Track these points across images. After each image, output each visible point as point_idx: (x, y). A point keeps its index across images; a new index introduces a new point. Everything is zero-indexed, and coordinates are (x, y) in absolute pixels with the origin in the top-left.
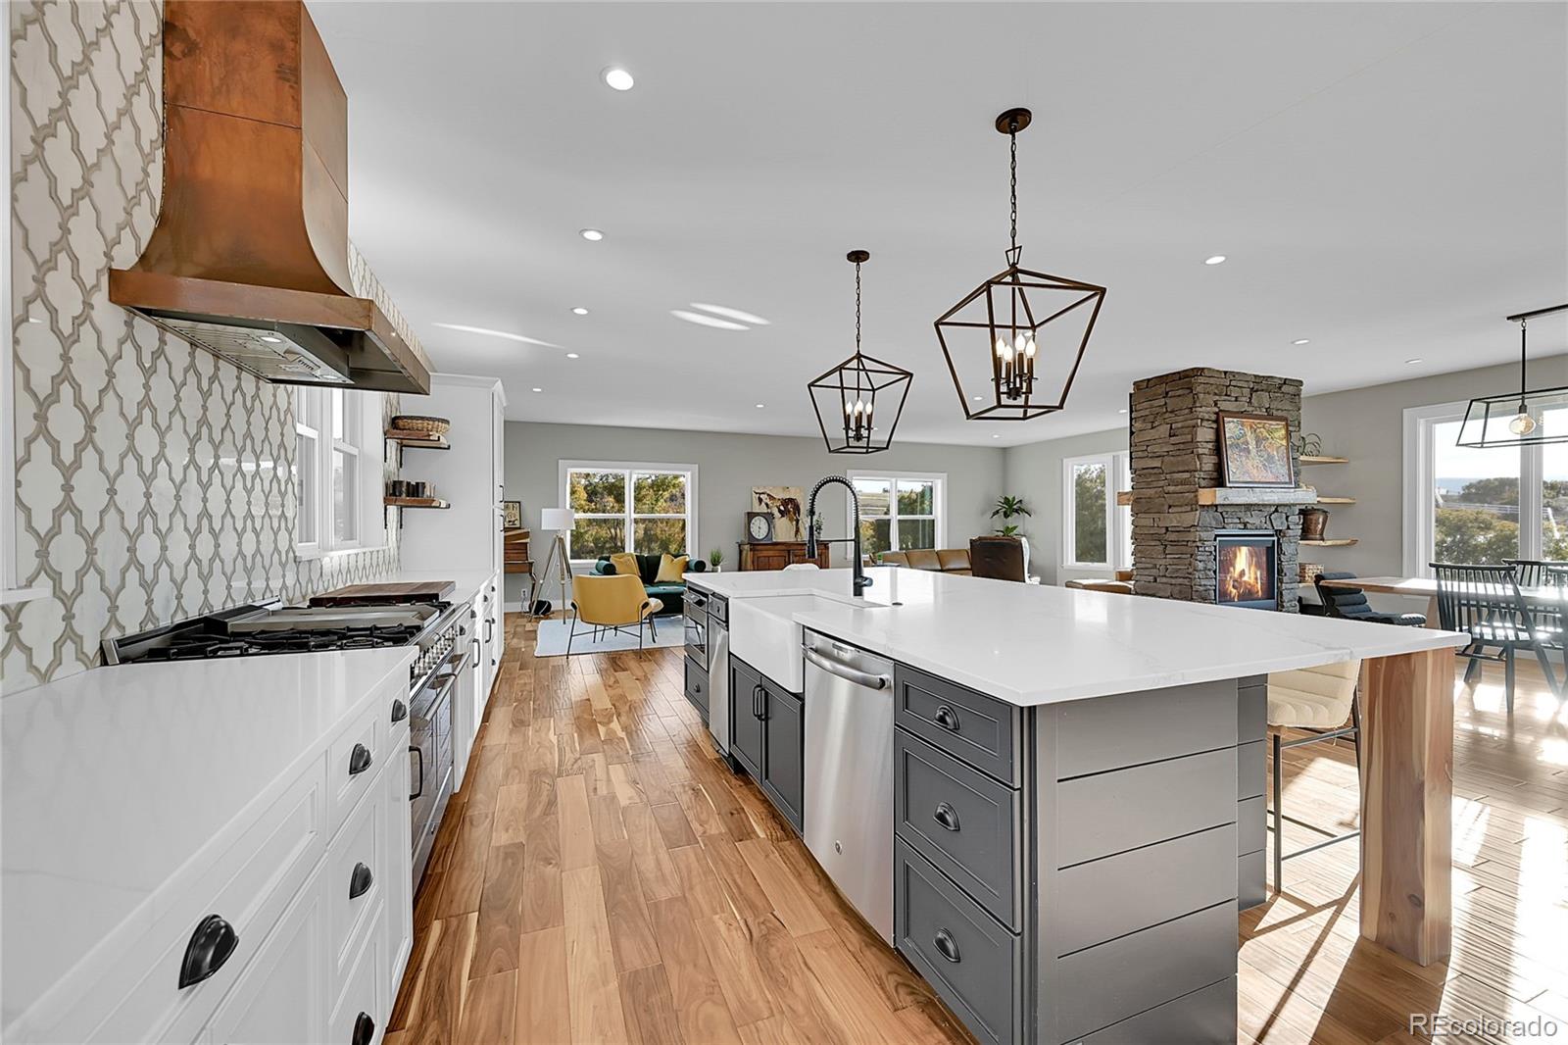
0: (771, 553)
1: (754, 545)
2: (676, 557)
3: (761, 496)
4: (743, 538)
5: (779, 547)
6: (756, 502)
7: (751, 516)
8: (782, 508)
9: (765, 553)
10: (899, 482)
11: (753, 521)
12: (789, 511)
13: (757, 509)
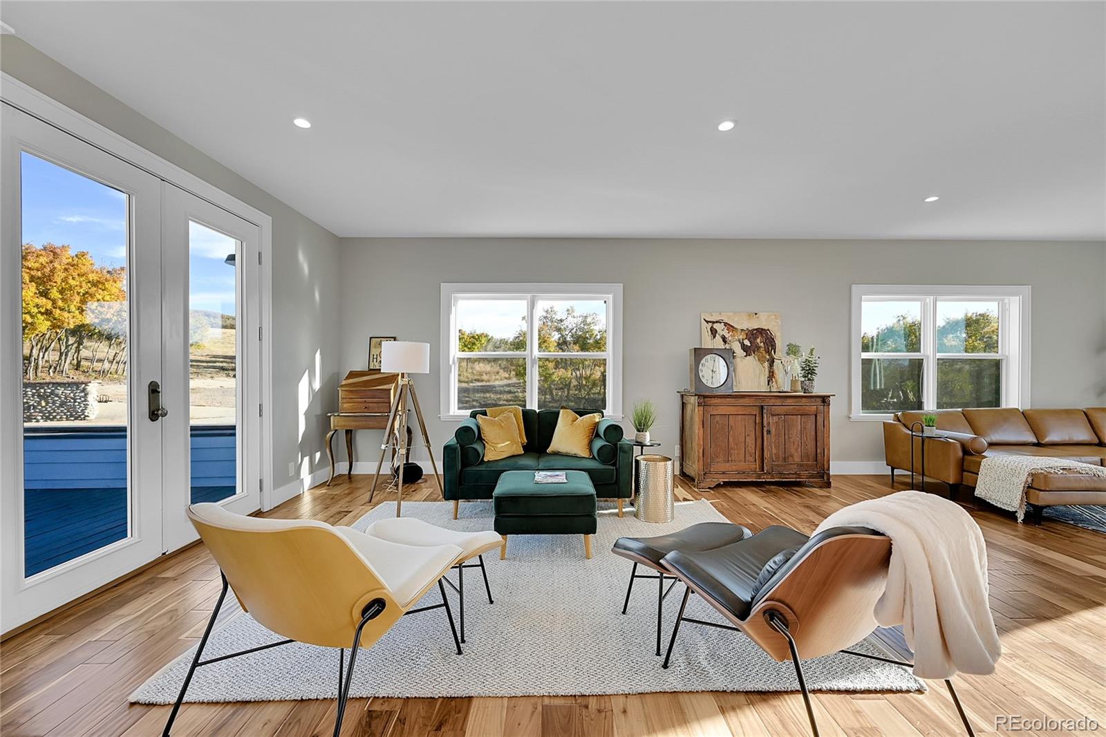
0: (732, 410)
1: (705, 397)
2: (581, 414)
3: (715, 326)
4: (686, 385)
5: (742, 401)
6: (707, 335)
7: (699, 354)
8: (747, 343)
9: (722, 410)
10: (938, 303)
11: (703, 361)
12: (759, 348)
13: (708, 343)
